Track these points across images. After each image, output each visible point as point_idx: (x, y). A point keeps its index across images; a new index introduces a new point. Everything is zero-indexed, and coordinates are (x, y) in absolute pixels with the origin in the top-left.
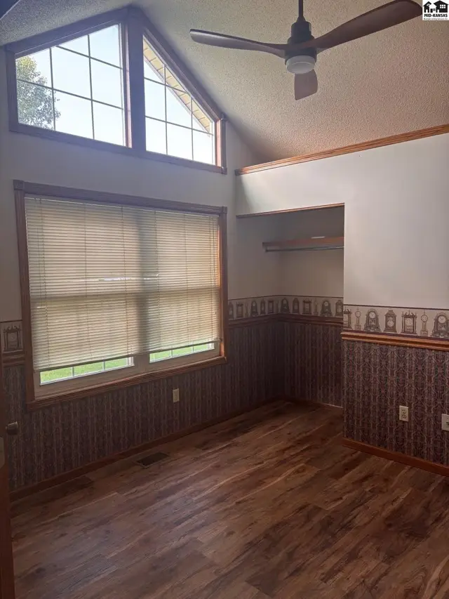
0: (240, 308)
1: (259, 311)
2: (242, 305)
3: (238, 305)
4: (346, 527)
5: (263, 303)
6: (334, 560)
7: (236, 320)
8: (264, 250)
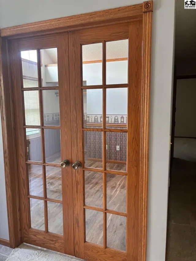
0: (48, 117)
1: (55, 119)
2: (49, 116)
3: (48, 116)
4: (94, 178)
5: (56, 115)
6: (91, 186)
7: (47, 122)
8: (56, 96)
